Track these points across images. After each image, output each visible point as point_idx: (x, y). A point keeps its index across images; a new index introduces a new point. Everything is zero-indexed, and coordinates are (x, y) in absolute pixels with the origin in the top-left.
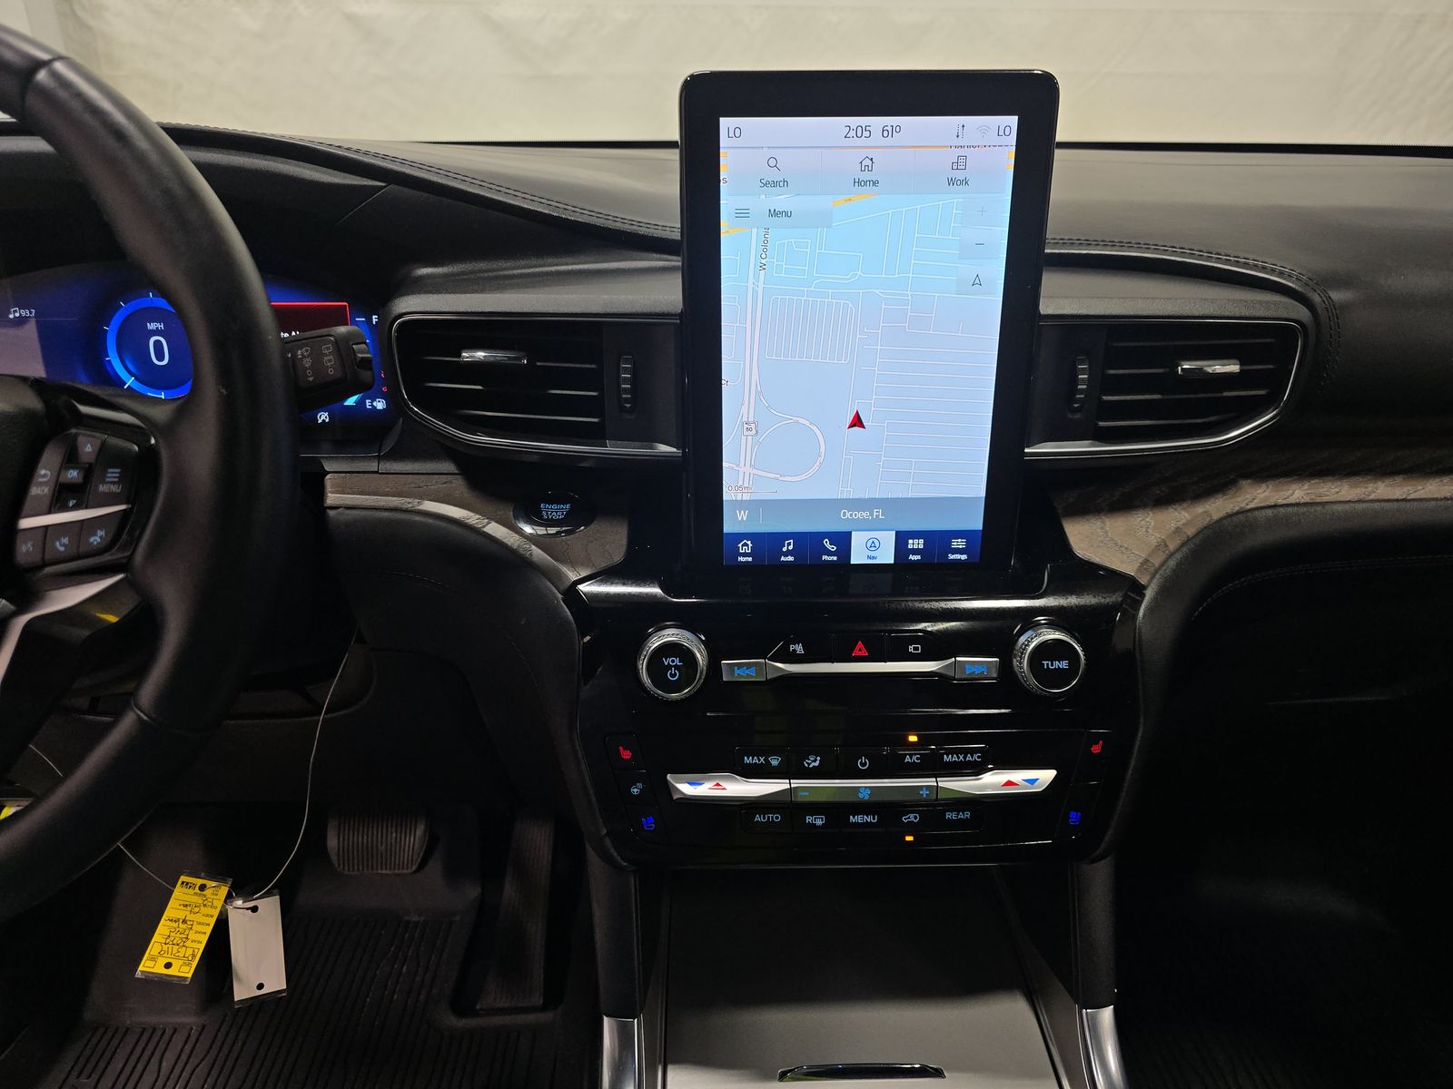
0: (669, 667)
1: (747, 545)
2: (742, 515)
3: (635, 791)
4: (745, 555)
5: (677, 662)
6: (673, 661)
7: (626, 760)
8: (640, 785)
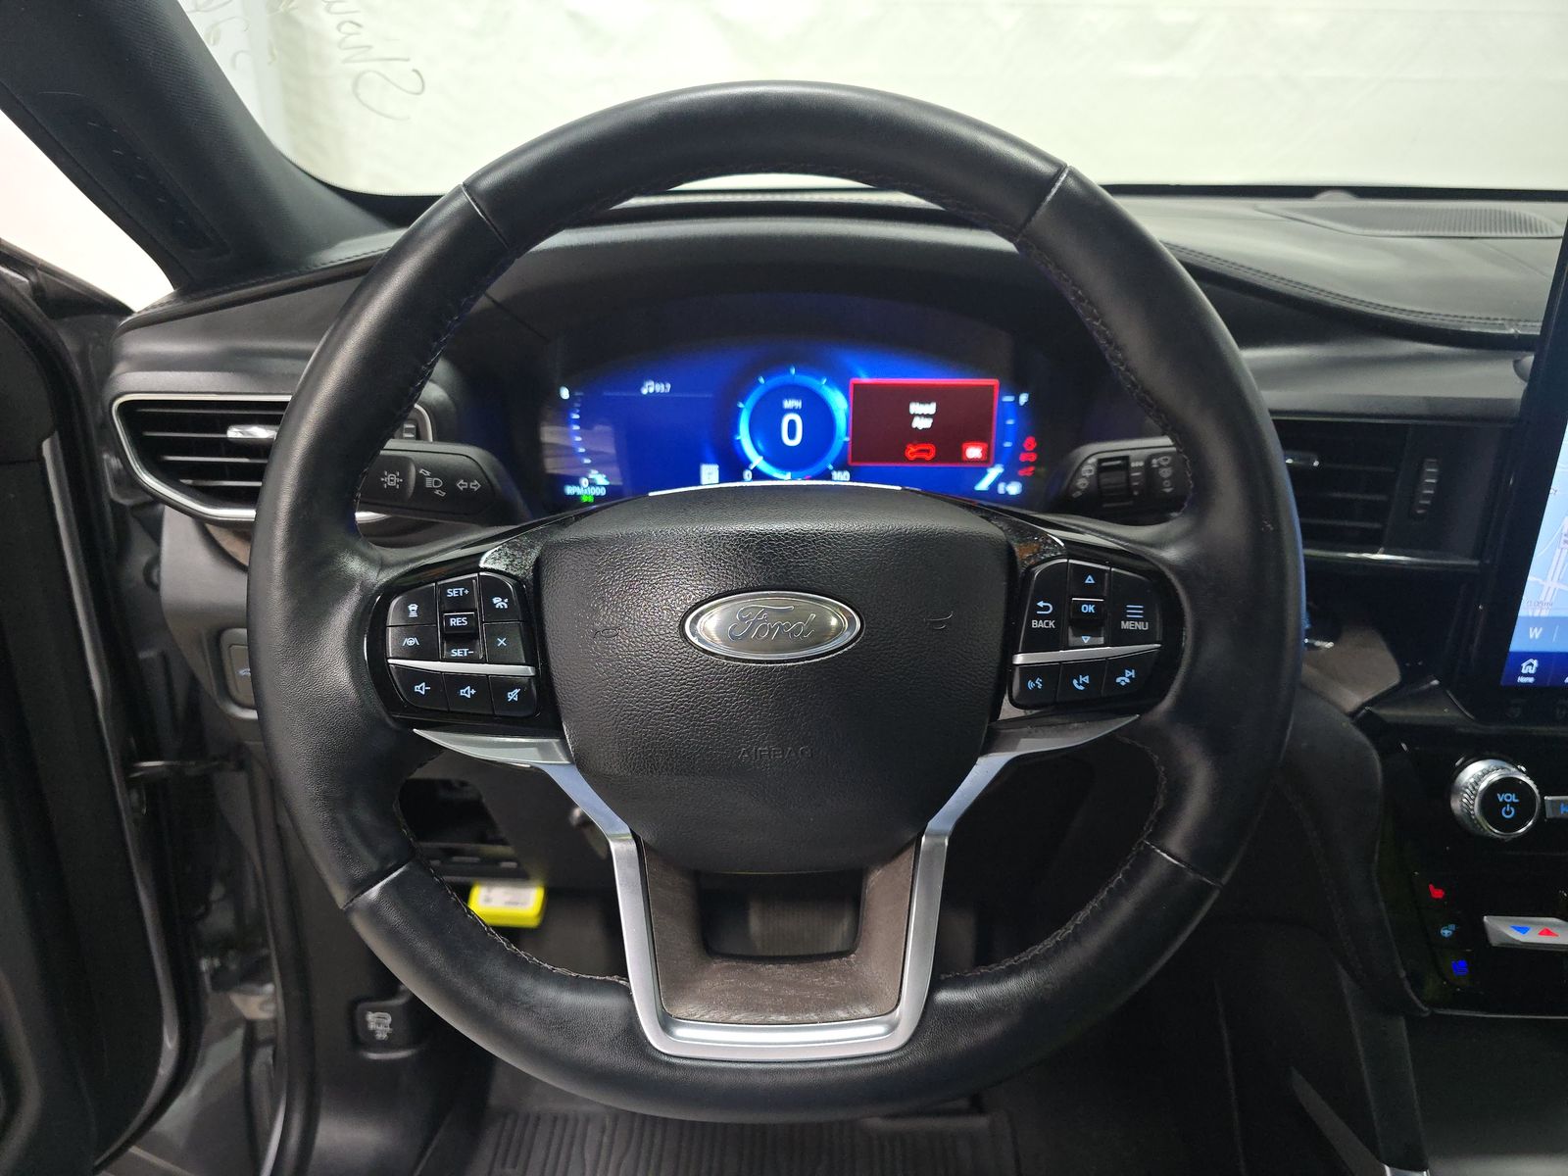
0: (1504, 803)
1: (1531, 664)
2: (1535, 633)
3: (1446, 932)
4: (1528, 675)
5: (1513, 798)
6: (1508, 797)
7: (1438, 899)
8: (1452, 927)
